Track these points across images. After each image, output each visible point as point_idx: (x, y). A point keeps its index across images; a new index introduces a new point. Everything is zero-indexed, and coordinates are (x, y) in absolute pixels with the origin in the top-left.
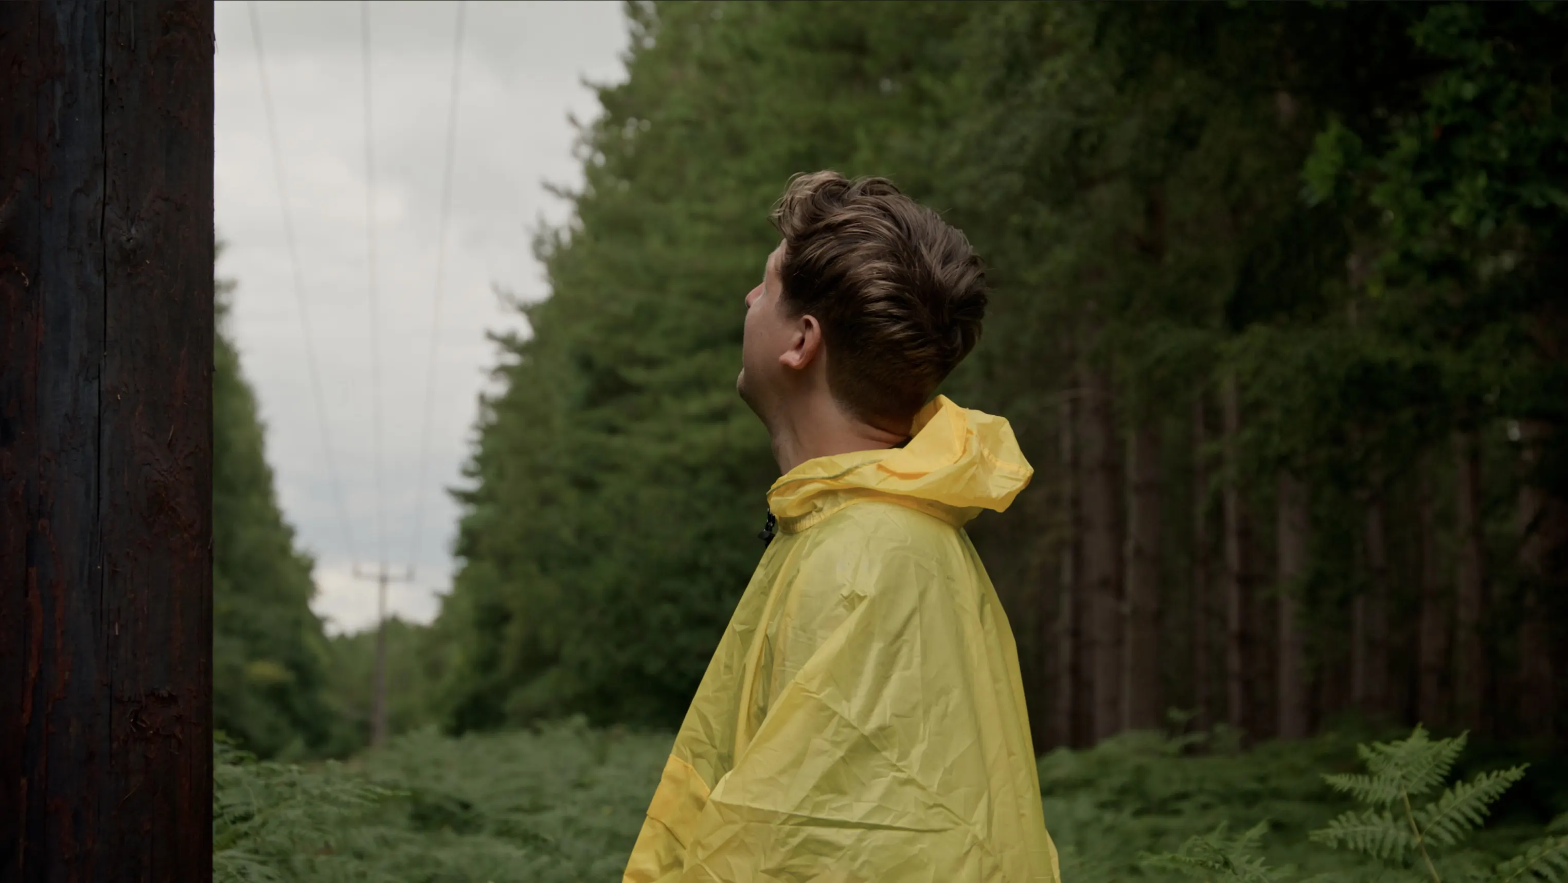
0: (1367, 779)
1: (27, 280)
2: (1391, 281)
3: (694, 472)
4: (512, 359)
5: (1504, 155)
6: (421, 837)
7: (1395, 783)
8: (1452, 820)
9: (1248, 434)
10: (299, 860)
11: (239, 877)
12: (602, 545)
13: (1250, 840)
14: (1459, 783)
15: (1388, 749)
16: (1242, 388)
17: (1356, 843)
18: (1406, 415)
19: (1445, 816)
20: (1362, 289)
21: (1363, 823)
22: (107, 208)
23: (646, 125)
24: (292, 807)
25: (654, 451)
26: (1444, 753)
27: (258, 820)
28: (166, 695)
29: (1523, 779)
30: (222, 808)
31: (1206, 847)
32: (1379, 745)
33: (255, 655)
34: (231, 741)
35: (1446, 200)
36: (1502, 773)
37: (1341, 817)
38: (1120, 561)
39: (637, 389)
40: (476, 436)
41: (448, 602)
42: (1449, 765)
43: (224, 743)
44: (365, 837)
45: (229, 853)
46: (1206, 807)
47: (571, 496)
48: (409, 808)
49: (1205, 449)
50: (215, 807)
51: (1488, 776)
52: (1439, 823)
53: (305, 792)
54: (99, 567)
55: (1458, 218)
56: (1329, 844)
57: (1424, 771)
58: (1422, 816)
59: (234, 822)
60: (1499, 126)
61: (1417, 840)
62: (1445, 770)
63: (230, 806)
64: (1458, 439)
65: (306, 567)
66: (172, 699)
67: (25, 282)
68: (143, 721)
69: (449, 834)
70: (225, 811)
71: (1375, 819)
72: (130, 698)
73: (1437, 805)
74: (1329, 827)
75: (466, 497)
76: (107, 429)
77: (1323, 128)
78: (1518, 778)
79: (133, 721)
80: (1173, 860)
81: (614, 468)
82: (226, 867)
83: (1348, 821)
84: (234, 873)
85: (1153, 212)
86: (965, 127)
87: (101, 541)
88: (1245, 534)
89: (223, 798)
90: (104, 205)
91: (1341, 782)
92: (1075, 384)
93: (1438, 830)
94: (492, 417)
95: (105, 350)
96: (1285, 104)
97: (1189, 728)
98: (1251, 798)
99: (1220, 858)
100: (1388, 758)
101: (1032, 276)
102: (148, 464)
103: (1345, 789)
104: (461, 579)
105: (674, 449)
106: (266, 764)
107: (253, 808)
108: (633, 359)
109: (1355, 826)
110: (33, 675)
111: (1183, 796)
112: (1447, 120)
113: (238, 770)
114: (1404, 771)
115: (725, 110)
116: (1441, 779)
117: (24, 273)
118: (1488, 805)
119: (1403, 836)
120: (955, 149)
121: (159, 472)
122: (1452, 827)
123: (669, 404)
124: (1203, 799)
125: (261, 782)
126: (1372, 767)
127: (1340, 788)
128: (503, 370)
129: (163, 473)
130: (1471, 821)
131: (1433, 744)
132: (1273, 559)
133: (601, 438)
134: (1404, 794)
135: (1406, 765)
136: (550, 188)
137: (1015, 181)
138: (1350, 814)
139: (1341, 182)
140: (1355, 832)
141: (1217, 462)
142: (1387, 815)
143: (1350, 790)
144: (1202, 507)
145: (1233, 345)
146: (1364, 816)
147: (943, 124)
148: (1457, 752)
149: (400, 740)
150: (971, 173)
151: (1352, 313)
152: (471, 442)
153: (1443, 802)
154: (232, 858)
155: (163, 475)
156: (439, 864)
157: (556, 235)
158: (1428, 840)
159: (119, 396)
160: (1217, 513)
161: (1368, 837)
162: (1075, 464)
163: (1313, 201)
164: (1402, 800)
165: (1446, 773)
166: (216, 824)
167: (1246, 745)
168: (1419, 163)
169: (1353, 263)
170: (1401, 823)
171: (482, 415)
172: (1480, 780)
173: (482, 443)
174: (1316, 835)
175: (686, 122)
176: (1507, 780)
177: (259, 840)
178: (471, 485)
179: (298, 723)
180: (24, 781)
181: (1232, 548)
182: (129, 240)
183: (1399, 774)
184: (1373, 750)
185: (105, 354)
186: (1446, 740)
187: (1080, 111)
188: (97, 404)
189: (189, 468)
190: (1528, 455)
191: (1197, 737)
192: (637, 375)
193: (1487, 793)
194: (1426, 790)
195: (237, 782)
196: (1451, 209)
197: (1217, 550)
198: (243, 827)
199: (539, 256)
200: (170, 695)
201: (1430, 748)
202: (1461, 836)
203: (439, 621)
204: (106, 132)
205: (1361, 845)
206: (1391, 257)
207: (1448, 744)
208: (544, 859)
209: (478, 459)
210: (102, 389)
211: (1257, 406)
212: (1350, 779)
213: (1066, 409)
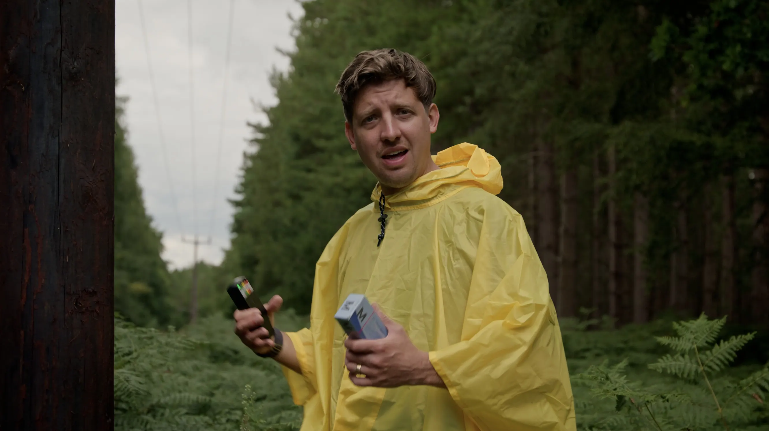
0: (677, 339)
1: (24, 88)
2: (693, 99)
3: (348, 191)
4: (260, 136)
5: (749, 35)
6: (214, 366)
7: (691, 341)
8: (719, 359)
9: (621, 174)
10: (155, 375)
11: (125, 382)
12: (303, 226)
13: (619, 369)
14: (722, 341)
15: (687, 324)
16: (618, 151)
17: (671, 369)
18: (698, 165)
19: (715, 357)
20: (678, 103)
21: (675, 360)
22: (63, 52)
23: (326, 21)
24: (151, 349)
25: (329, 181)
26: (715, 326)
27: (135, 355)
28: (92, 291)
29: (753, 339)
30: (118, 349)
31: (598, 370)
32: (683, 323)
33: (133, 279)
34: (122, 317)
35: (721, 58)
36: (743, 336)
37: (664, 358)
38: (557, 236)
39: (321, 150)
40: (242, 173)
41: (228, 254)
42: (718, 332)
43: (119, 318)
44: (187, 365)
45: (121, 370)
46: (598, 355)
47: (288, 203)
48: (208, 353)
49: (599, 181)
50: (115, 349)
51: (736, 338)
52: (712, 361)
53: (158, 341)
54: (59, 228)
55: (726, 66)
56: (658, 370)
57: (705, 335)
58: (704, 357)
59: (123, 356)
60: (747, 21)
61: (701, 369)
62: (715, 335)
63: (121, 348)
64: (723, 179)
65: (158, 237)
66: (94, 293)
67: (23, 89)
68: (80, 303)
69: (228, 365)
70: (119, 350)
71: (681, 358)
72: (74, 292)
73: (711, 352)
74: (659, 362)
75: (237, 204)
76: (63, 161)
77: (660, 23)
78: (751, 339)
79: (75, 304)
80: (581, 378)
81: (309, 189)
82: (119, 377)
83: (667, 359)
84: (123, 380)
85: (575, 64)
86: (483, 23)
87: (60, 216)
88: (618, 223)
89: (120, 345)
90: (61, 51)
91: (664, 340)
92: (536, 149)
93: (711, 364)
94: (250, 163)
95: (62, 122)
96: (642, 10)
97: (590, 317)
98: (620, 352)
99: (604, 376)
100: (687, 329)
101: (515, 96)
102: (83, 178)
103: (667, 344)
104: (234, 242)
105: (339, 180)
106: (139, 328)
107: (133, 349)
108: (319, 135)
109: (671, 362)
110: (27, 281)
111: (587, 350)
112: (722, 18)
113: (126, 331)
114: (695, 335)
115: (366, 13)
116: (713, 339)
117: (22, 84)
118: (736, 352)
119: (695, 366)
120: (478, 34)
121: (88, 182)
122: (718, 362)
123: (337, 158)
124: (597, 351)
125: (137, 336)
126: (680, 334)
127: (663, 344)
128: (256, 141)
129: (90, 182)
130: (728, 360)
131: (709, 322)
132: (632, 236)
133: (303, 174)
134: (695, 346)
135: (696, 332)
136: (279, 50)
137: (508, 49)
138: (668, 355)
139: (668, 50)
140: (671, 365)
141: (605, 187)
142: (687, 356)
143: (669, 344)
144: (597, 209)
145: (614, 131)
146: (675, 357)
147: (473, 22)
148: (722, 326)
149: (204, 320)
150: (486, 45)
151: (673, 115)
152: (239, 177)
153: (714, 350)
154: (123, 373)
155: (90, 184)
156: (223, 379)
157: (281, 75)
158: (706, 369)
159: (68, 145)
160: (604, 213)
161: (677, 368)
162: (536, 188)
163: (655, 59)
164: (694, 349)
165: (715, 336)
166: (116, 356)
167: (618, 325)
168: (708, 39)
169: (674, 90)
170: (693, 361)
171: (245, 163)
172: (732, 340)
173: (244, 177)
174: (651, 366)
175: (346, 19)
176: (745, 339)
177: (136, 365)
178: (239, 197)
179: (154, 312)
180: (22, 332)
181: (612, 230)
182: (73, 68)
183: (693, 336)
184: (680, 325)
185: (62, 124)
186: (716, 320)
187: (540, 14)
188: (58, 148)
189: (102, 181)
190: (758, 186)
191: (594, 322)
192: (321, 143)
193: (735, 346)
194: (706, 345)
195: (125, 336)
196: (722, 62)
197: (605, 231)
198: (127, 358)
199: (273, 85)
200: (93, 291)
201: (708, 324)
202: (723, 367)
203: (224, 263)
204: (62, 15)
205: (674, 371)
206: (693, 87)
207: (717, 322)
208: (274, 376)
209: (243, 185)
210: (61, 141)
211: (625, 160)
212: (669, 339)
213: (531, 161)
